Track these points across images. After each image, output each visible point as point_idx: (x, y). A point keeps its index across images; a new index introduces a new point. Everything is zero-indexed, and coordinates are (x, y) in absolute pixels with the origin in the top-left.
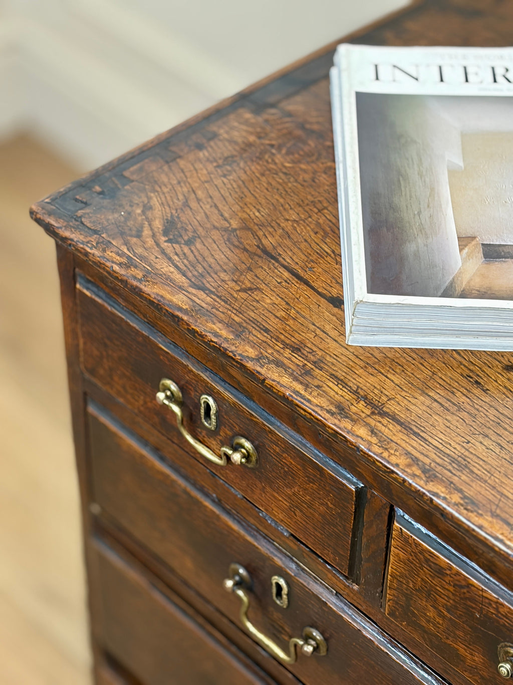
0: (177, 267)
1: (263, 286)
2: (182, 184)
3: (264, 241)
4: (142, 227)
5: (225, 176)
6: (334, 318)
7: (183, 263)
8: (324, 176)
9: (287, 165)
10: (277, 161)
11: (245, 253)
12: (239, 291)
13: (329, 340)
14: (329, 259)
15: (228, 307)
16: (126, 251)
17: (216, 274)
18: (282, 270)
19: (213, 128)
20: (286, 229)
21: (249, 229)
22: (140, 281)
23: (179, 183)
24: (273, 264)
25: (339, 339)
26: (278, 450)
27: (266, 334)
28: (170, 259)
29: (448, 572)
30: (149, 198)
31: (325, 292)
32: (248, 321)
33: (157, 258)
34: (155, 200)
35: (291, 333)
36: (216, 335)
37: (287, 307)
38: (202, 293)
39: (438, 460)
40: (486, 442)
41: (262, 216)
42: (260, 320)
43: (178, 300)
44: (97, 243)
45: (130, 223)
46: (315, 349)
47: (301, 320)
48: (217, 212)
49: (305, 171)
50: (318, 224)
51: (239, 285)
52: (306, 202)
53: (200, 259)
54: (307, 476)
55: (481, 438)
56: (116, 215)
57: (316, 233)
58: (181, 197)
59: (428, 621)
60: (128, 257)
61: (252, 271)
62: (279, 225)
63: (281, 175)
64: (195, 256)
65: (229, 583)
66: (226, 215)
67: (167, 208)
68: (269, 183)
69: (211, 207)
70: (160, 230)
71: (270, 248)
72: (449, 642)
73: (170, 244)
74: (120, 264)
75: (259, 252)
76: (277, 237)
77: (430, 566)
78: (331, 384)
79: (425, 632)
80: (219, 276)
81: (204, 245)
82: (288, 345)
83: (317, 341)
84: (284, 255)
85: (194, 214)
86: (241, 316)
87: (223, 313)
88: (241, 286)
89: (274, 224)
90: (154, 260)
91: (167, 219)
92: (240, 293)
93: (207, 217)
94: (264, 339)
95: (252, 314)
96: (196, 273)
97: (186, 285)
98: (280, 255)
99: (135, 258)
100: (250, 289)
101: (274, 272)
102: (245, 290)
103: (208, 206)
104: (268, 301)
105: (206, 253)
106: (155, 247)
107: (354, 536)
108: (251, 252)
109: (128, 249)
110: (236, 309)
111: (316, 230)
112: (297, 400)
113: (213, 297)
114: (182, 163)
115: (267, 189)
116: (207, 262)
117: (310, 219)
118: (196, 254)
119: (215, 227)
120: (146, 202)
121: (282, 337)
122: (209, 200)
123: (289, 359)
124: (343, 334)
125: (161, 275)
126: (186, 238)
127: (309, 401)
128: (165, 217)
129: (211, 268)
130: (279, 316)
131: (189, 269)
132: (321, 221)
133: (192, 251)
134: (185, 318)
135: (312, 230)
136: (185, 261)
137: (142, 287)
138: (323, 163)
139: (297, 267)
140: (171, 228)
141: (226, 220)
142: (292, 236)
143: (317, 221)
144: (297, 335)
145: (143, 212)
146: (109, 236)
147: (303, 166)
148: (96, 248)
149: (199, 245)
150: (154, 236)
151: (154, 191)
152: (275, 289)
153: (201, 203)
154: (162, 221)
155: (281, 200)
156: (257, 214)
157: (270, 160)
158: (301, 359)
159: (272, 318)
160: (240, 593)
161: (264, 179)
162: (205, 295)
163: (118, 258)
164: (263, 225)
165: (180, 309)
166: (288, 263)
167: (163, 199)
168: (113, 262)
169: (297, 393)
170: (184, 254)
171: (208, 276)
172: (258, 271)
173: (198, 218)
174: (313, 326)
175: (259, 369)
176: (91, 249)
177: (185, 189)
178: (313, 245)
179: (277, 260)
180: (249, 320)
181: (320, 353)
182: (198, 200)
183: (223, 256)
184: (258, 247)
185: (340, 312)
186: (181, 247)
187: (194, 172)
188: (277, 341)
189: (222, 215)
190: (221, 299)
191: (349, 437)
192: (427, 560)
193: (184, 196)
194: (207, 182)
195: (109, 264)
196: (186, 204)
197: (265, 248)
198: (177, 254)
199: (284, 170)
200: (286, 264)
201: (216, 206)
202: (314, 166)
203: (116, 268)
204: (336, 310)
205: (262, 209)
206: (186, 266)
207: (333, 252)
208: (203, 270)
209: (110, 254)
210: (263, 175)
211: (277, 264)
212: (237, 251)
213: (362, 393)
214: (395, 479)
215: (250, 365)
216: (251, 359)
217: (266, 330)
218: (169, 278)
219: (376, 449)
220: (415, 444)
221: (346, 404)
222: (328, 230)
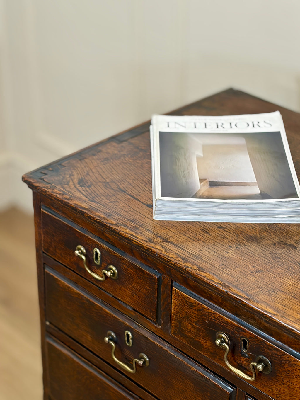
0: (83, 195)
1: (119, 201)
2: (86, 167)
3: (120, 186)
4: (69, 181)
5: (104, 164)
6: (149, 211)
8: (146, 164)
9: (131, 161)
10: (126, 159)
11: (112, 190)
13: (146, 218)
14: (147, 192)
15: (104, 207)
16: (62, 189)
17: (100, 197)
18: (127, 195)
19: (100, 148)
20: (130, 182)
21: (114, 182)
22: (68, 199)
23: (85, 167)
24: (124, 194)
25: (151, 218)
26: (126, 267)
28: (81, 192)
29: (195, 305)
30: (72, 172)
31: (145, 203)
33: (75, 191)
34: (75, 172)
36: (99, 217)
37: (129, 208)
38: (94, 203)
39: (189, 256)
40: (209, 250)
41: (120, 178)
42: (118, 212)
43: (84, 205)
44: (50, 187)
45: (64, 180)
46: (140, 221)
47: (135, 212)
48: (100, 176)
49: (138, 163)
50: (143, 180)
51: (109, 200)
52: (139, 173)
53: (93, 192)
54: (138, 277)
55: (207, 249)
56: (58, 178)
57: (142, 183)
58: (85, 171)
59: (188, 332)
60: (63, 191)
61: (115, 196)
62: (127, 181)
63: (128, 164)
64: (91, 191)
65: (107, 339)
66: (105, 177)
67: (80, 175)
68: (123, 167)
69: (98, 175)
70: (77, 183)
71: (122, 188)
72: (197, 339)
73: (81, 187)
74: (60, 194)
75: (118, 190)
76: (126, 185)
77: (187, 304)
78: (146, 232)
79: (187, 338)
81: (95, 187)
82: (129, 220)
83: (141, 219)
85: (91, 177)
86: (110, 210)
87: (102, 209)
89: (124, 180)
91: (80, 179)
92: (110, 203)
93: (96, 178)
94: (119, 218)
95: (114, 210)
96: (91, 197)
97: (87, 200)
98: (127, 191)
99: (66, 192)
100: (114, 202)
101: (124, 196)
102: (112, 202)
103: (97, 175)
104: (122, 206)
105: (96, 190)
106: (74, 188)
107: (158, 301)
108: (115, 190)
109: (63, 189)
110: (108, 208)
112: (132, 238)
113: (98, 204)
114: (86, 160)
115: (122, 169)
116: (96, 193)
117: (140, 179)
119: (100, 182)
121: (127, 217)
122: (98, 172)
123: (130, 224)
124: (152, 216)
125: (77, 197)
126: (88, 185)
127: (137, 238)
128: (79, 178)
129: (98, 195)
130: (126, 210)
131: (89, 195)
133: (90, 189)
134: (87, 212)
137: (69, 202)
138: (146, 160)
139: (133, 195)
140: (81, 182)
141: (104, 179)
142: (132, 184)
144: (132, 217)
145: (70, 177)
146: (55, 185)
147: (138, 161)
148: (50, 189)
149: (93, 187)
150: (74, 184)
151: (74, 169)
152: (124, 202)
154: (77, 180)
155: (128, 173)
156: (118, 177)
157: (123, 159)
158: (134, 224)
159: (123, 211)
160: (112, 343)
161: (121, 166)
163: (59, 192)
165: (85, 209)
167: (78, 172)
168: (57, 193)
169: (132, 235)
170: (87, 190)
171: (96, 197)
172: (117, 196)
173: (93, 178)
174: (140, 214)
175: (117, 228)
176: (48, 189)
177: (87, 169)
178: (141, 187)
179: (125, 192)
180: (113, 212)
181: (142, 222)
182: (93, 173)
183: (103, 191)
184: (118, 188)
185: (151, 209)
186: (85, 188)
187: (91, 163)
188: (125, 218)
189: (103, 177)
190: (102, 205)
191: (153, 249)
192: (186, 301)
193: (87, 171)
194: (97, 166)
195: (55, 194)
196: (88, 174)
197: (120, 188)
198: (83, 190)
199: (129, 162)
200: (129, 194)
202: (142, 161)
203: (58, 196)
204: (149, 209)
205: (120, 176)
206: (87, 194)
207: (149, 190)
208: (94, 195)
209: (56, 191)
210: (120, 164)
211: (125, 194)
212: (109, 189)
213: (159, 235)
214: (172, 264)
215: (113, 227)
216: (114, 224)
217: (120, 215)
218: (80, 198)
219: (164, 253)
220: (180, 251)
221: (152, 238)
222: (147, 182)
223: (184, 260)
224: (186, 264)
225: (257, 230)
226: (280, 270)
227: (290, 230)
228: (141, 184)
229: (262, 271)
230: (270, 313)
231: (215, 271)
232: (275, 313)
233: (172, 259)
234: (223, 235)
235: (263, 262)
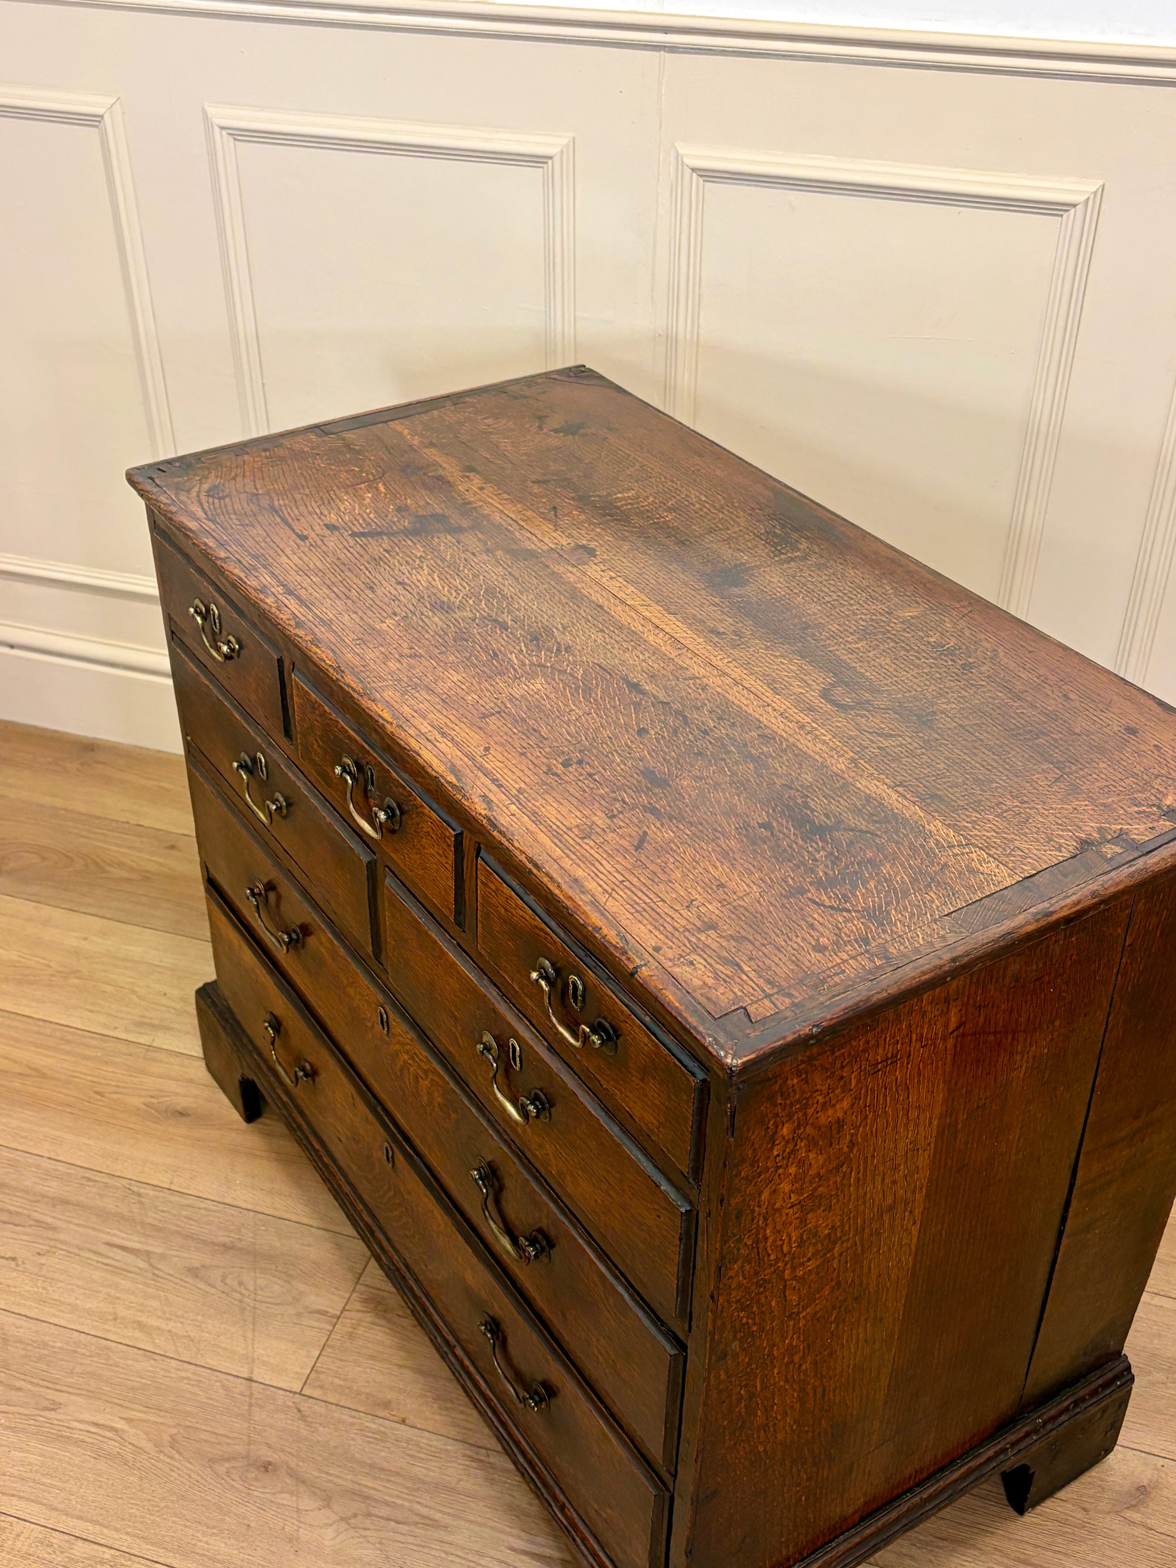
0: (203, 508)
1: (257, 524)
2: (239, 467)
3: (276, 502)
5: (272, 466)
7: (209, 507)
10: (316, 463)
12: (238, 524)
14: (315, 516)
15: (224, 531)
16: (174, 497)
17: (229, 515)
18: (277, 518)
19: (283, 441)
22: (173, 513)
23: (237, 466)
24: (273, 514)
28: (201, 504)
29: (317, 706)
30: (209, 473)
33: (192, 502)
34: (213, 474)
35: (259, 549)
36: (208, 546)
37: (266, 536)
39: (312, 620)
40: (354, 616)
43: (192, 525)
45: (187, 484)
51: (240, 522)
53: (223, 506)
55: (351, 614)
60: (173, 500)
61: (255, 516)
64: (220, 505)
66: (258, 486)
68: (302, 474)
70: (205, 489)
71: (277, 506)
73: (207, 497)
74: (165, 504)
75: (268, 507)
77: (309, 704)
78: (266, 576)
81: (231, 500)
87: (218, 534)
92: (238, 526)
94: (238, 550)
95: (238, 537)
96: (214, 513)
98: (282, 510)
99: (177, 501)
100: (247, 525)
101: (270, 518)
104: (255, 532)
105: (229, 504)
109: (176, 497)
110: (228, 533)
112: (239, 583)
113: (218, 526)
115: (298, 477)
116: (226, 508)
118: (222, 504)
120: (206, 474)
126: (221, 495)
127: (245, 583)
128: (214, 484)
129: (228, 511)
130: (257, 540)
131: (211, 510)
133: (220, 502)
136: (211, 506)
137: (173, 517)
139: (288, 517)
144: (262, 551)
145: (200, 479)
151: (216, 469)
158: (255, 562)
160: (241, 771)
163: (165, 500)
165: (190, 530)
167: (219, 474)
168: (161, 503)
171: (222, 515)
172: (260, 518)
175: (223, 565)
179: (277, 512)
181: (271, 560)
186: (213, 499)
191: (261, 604)
192: (306, 698)
198: (208, 503)
199: (318, 468)
200: (282, 515)
203: (162, 506)
204: (299, 541)
210: (301, 468)
211: (275, 515)
212: (252, 505)
213: (285, 583)
214: (279, 629)
215: (219, 562)
216: (221, 559)
217: (242, 546)
218: (193, 513)
219: (273, 610)
220: (301, 610)
221: (269, 586)
222: (326, 501)
223: (299, 625)
224: (301, 633)
225: (462, 595)
226: (452, 658)
227: (519, 600)
228: (313, 503)
229: (421, 656)
230: (384, 720)
231: (340, 647)
232: (391, 720)
233: (281, 622)
234: (397, 595)
235: (433, 643)
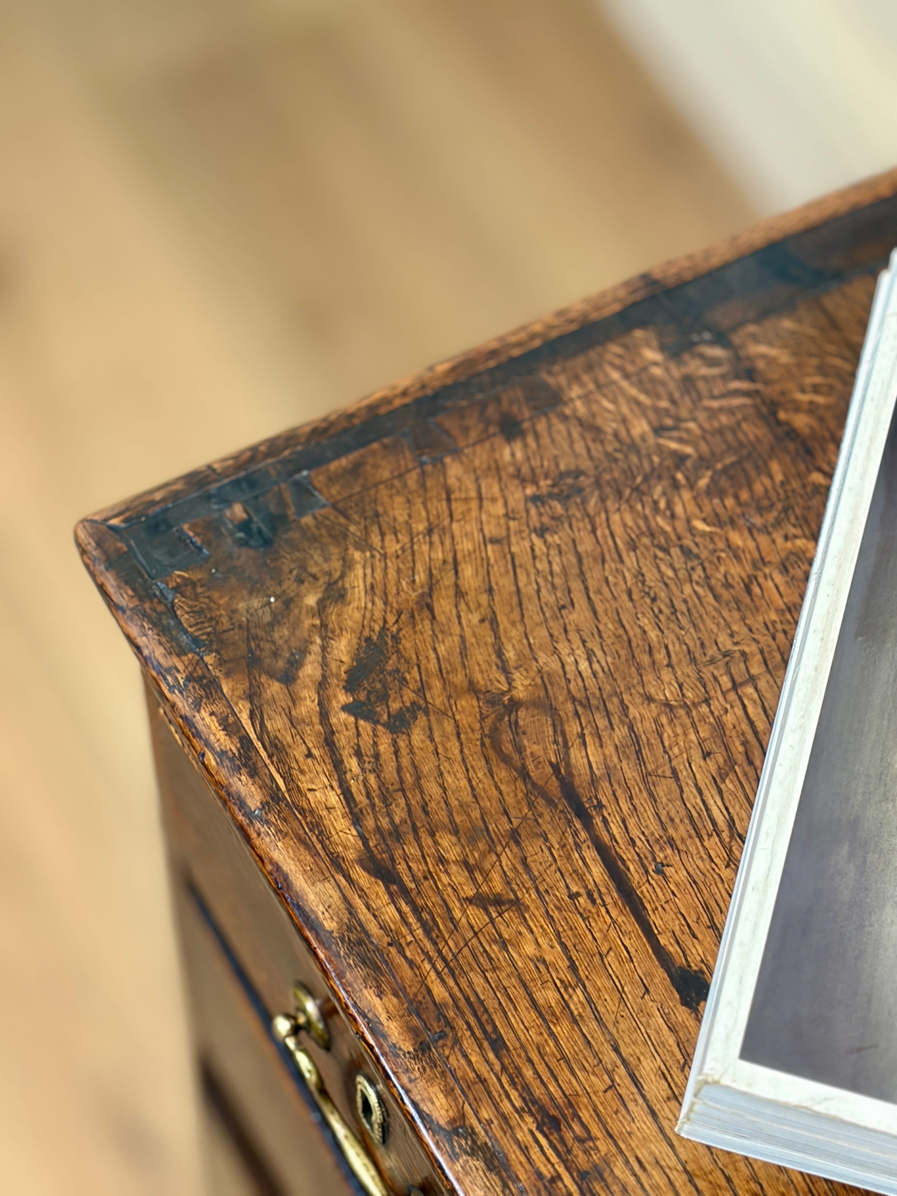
0: (347, 794)
1: (529, 898)
2: (436, 538)
3: (576, 755)
4: (304, 652)
5: (542, 531)
6: (671, 1041)
7: (365, 781)
8: (779, 579)
9: (700, 525)
10: (679, 509)
11: (520, 784)
12: (469, 900)
13: (638, 1110)
14: (713, 844)
15: (429, 946)
16: (245, 718)
17: (432, 834)
18: (590, 854)
20: (639, 727)
22: (251, 815)
23: (430, 531)
24: (576, 833)
25: (664, 1110)
27: (491, 1056)
28: (338, 765)
30: (348, 565)
31: (673, 949)
32: (462, 1003)
33: (309, 755)
34: (360, 572)
35: (553, 1063)
36: (376, 1027)
37: (569, 977)
38: (381, 889)
41: (595, 674)
42: (491, 1004)
43: (320, 899)
44: (189, 679)
45: (282, 633)
46: (595, 1130)
47: (591, 1027)
48: (490, 640)
49: (736, 553)
50: (719, 727)
51: (474, 880)
52: (712, 651)
53: (409, 778)
56: (256, 603)
57: (706, 755)
58: (421, 577)
60: (245, 742)
61: (518, 843)
62: (625, 709)
63: (675, 552)
64: (399, 769)
67: (379, 603)
68: (640, 575)
69: (482, 621)
70: (344, 668)
71: (581, 778)
73: (352, 719)
74: (222, 755)
75: (554, 787)
76: (610, 750)
80: (436, 843)
81: (432, 740)
82: (535, 1102)
83: (609, 1106)
84: (610, 808)
85: (435, 635)
86: (451, 982)
87: (411, 963)
88: (478, 886)
89: (613, 706)
90: (301, 759)
91: (368, 639)
92: (472, 911)
93: (464, 652)
94: (483, 1070)
95: (478, 983)
96: (385, 822)
97: (351, 855)
98: (600, 806)
99: (258, 745)
100: (498, 901)
101: (569, 858)
102: (484, 901)
103: (475, 618)
104: (529, 949)
105: (427, 767)
106: (316, 720)
108: (534, 785)
109: (252, 716)
110: (444, 959)
111: (709, 746)
113: (406, 908)
115: (630, 593)
116: (422, 792)
117: (704, 709)
118: (405, 761)
119: (473, 689)
120: (336, 575)
121: (528, 1073)
122: (484, 599)
123: (525, 1150)
124: (676, 1098)
125: (302, 811)
126: (395, 706)
128: (366, 633)
129: (427, 813)
130: (541, 1001)
131: (373, 806)
132: (729, 719)
133: (396, 752)
135: (701, 742)
136: (372, 779)
138: (786, 538)
139: (628, 855)
140: (369, 670)
141: (504, 669)
142: (645, 752)
143: (718, 720)
144: (564, 1075)
145: (322, 604)
146: (221, 662)
147: (736, 539)
148: (181, 692)
149: (418, 736)
150: (322, 685)
151: (364, 545)
152: (556, 915)
153: (462, 606)
154: (355, 641)
155: (653, 634)
156: (584, 666)
157: (662, 504)
158: (554, 1159)
159: (523, 1003)
161: (630, 559)
162: (386, 898)
163: (221, 735)
164: (587, 706)
166: (613, 837)
167: (379, 575)
168: (207, 744)
170: (377, 756)
171: (411, 837)
172: (533, 848)
173: (442, 649)
174: (613, 1055)
176: (171, 689)
177: (438, 554)
178: (690, 791)
179: (588, 824)
180: (467, 999)
182: (459, 593)
183: (464, 783)
184: (556, 768)
185: (691, 1023)
186: (374, 730)
187: (474, 504)
188: (513, 1083)
189: (500, 653)
190: (420, 919)
193: (431, 575)
194: (494, 541)
196: (427, 602)
197: (570, 774)
198: (358, 754)
199: (688, 542)
200: (606, 838)
201: (494, 623)
202: (763, 540)
204: (682, 1014)
205: (599, 653)
206: (368, 795)
207: (731, 823)
208: (404, 815)
209: (208, 719)
210: (633, 546)
211: (583, 835)
212: (502, 773)
217: (498, 1045)
218: (319, 825)
222: (738, 751)
